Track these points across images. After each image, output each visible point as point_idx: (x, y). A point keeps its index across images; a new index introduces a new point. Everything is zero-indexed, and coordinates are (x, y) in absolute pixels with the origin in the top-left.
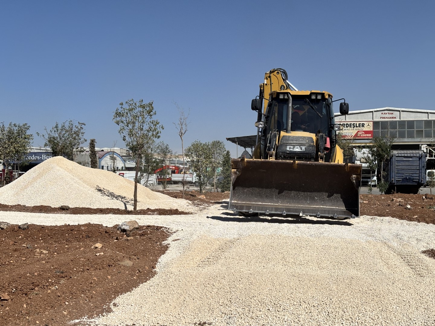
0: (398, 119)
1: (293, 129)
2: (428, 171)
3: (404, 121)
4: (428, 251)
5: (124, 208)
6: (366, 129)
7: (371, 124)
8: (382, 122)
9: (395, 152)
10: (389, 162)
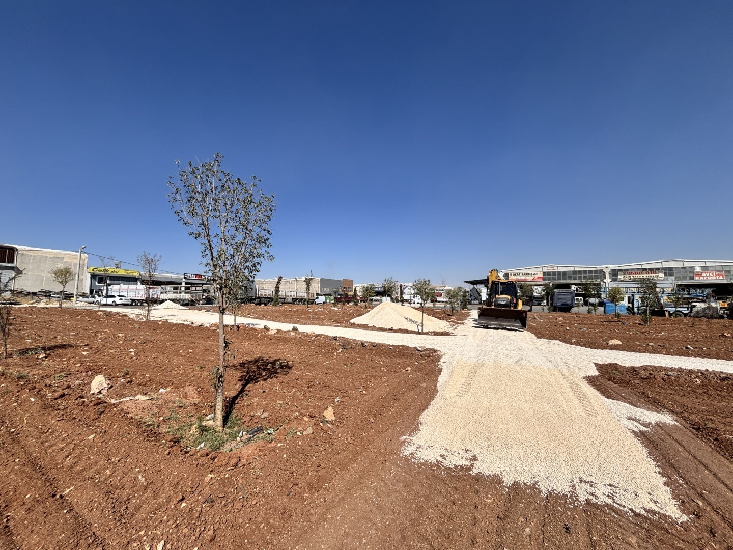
0: (556, 271)
1: (501, 294)
2: (575, 298)
3: (560, 272)
4: (586, 377)
5: (417, 331)
6: (539, 276)
7: (542, 273)
8: (548, 272)
9: (556, 290)
10: (553, 295)
